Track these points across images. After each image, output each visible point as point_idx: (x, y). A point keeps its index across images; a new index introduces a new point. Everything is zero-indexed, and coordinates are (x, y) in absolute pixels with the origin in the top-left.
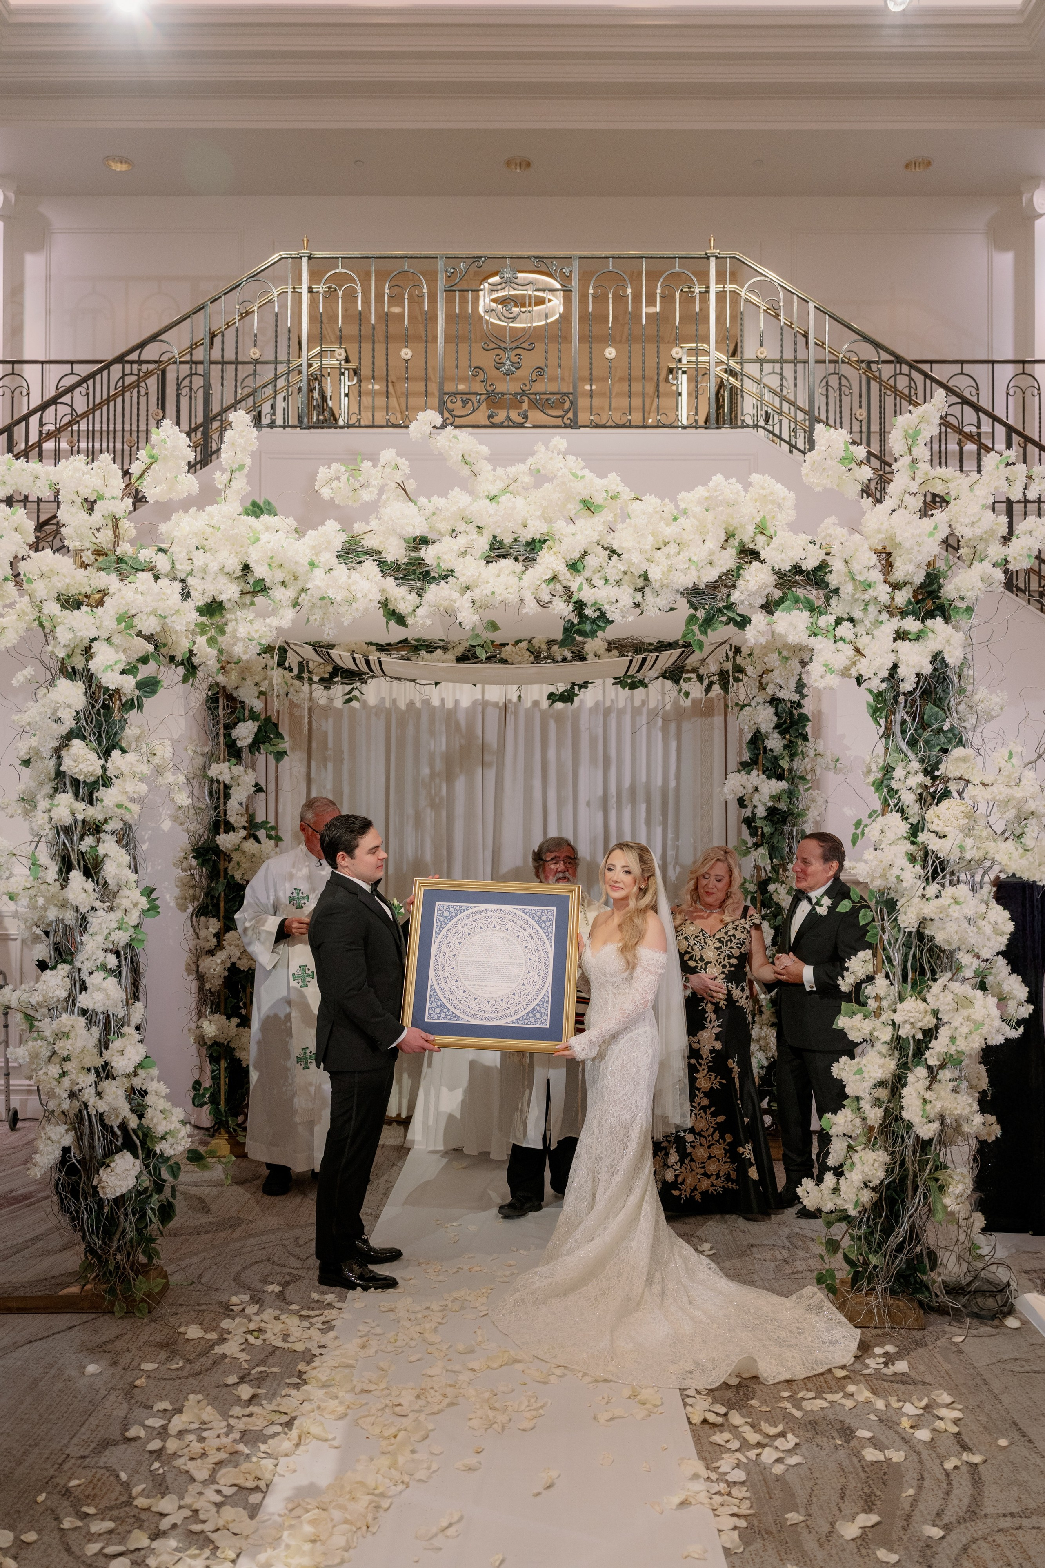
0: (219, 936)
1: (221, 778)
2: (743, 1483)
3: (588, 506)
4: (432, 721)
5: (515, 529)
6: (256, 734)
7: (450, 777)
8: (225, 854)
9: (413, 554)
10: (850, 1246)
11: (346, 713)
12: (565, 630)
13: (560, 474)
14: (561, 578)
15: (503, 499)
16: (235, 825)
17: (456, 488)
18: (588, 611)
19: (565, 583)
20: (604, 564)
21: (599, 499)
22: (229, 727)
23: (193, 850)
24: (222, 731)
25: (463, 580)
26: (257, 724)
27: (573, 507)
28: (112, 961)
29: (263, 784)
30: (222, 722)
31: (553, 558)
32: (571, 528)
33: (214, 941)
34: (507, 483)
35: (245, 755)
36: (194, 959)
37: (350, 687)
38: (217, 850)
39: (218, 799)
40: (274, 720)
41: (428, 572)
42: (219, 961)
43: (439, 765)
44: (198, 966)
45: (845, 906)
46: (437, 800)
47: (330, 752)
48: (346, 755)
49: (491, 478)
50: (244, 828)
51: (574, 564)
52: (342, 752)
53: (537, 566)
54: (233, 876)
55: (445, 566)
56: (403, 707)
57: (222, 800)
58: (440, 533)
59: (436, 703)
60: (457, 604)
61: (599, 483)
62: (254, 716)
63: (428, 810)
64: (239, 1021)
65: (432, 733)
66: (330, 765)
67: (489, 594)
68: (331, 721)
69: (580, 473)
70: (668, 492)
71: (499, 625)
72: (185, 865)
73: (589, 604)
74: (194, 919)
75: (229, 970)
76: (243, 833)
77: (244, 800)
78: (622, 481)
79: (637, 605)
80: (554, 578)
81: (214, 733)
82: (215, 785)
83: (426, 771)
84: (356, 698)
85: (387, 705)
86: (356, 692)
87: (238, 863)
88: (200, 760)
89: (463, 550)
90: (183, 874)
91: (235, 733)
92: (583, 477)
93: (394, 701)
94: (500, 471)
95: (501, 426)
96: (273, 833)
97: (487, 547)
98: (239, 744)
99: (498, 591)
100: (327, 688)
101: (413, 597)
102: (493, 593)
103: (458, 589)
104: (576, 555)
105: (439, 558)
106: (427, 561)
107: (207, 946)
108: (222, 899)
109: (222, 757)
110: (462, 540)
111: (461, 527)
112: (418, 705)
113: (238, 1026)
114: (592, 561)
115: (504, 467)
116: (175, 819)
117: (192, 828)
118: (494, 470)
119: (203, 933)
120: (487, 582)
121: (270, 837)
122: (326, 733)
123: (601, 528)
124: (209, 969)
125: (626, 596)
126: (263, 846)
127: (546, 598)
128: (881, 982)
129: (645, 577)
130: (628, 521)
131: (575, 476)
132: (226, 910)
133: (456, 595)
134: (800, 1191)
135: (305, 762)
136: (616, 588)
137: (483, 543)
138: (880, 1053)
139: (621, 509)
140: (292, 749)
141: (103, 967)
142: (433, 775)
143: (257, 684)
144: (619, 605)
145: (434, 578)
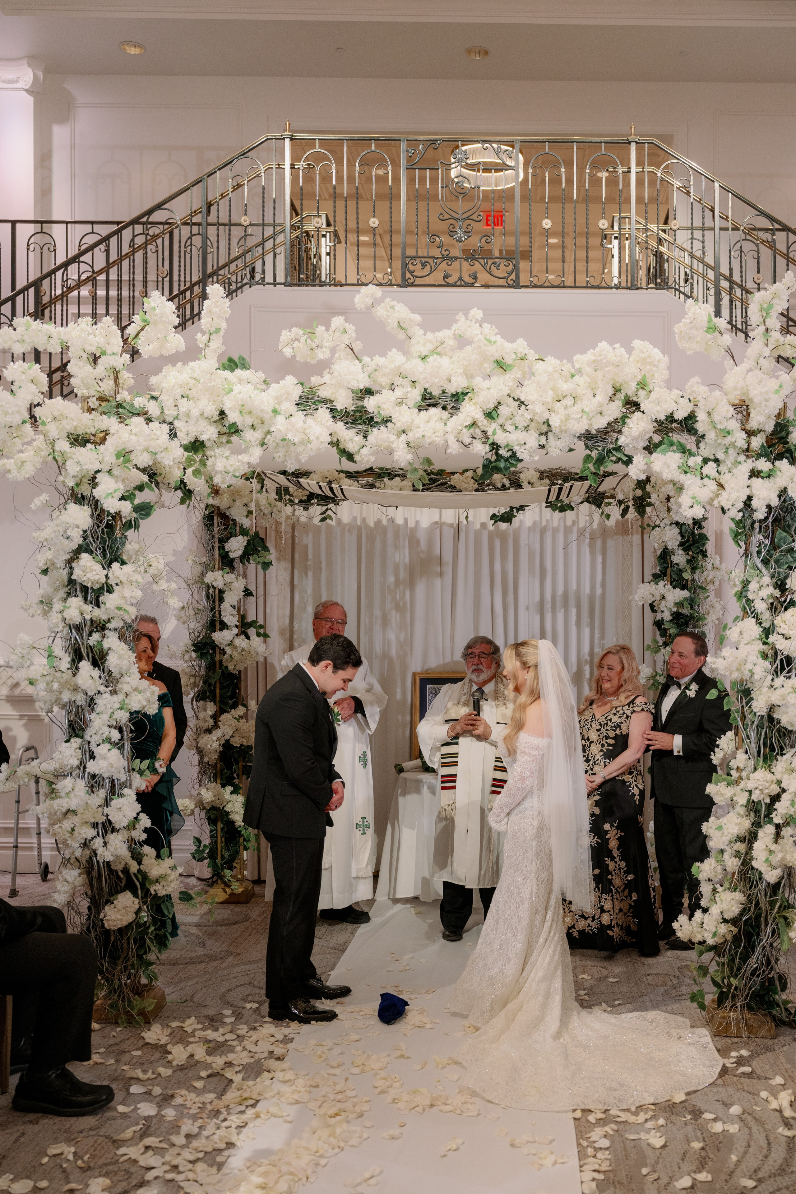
0: (215, 717)
1: (215, 584)
2: (607, 1149)
3: (501, 365)
4: (397, 536)
5: (441, 384)
6: (246, 547)
7: (412, 585)
8: (220, 648)
9: (359, 403)
10: (717, 971)
11: (323, 529)
12: (485, 466)
13: (476, 339)
14: (479, 424)
15: (431, 359)
16: (229, 624)
17: (394, 350)
18: (502, 452)
19: (483, 428)
20: (515, 413)
21: (509, 360)
22: (223, 541)
23: (193, 645)
24: (217, 544)
25: (398, 425)
26: (246, 538)
27: (489, 366)
28: (115, 735)
29: (252, 588)
30: (217, 537)
31: (472, 408)
32: (486, 384)
33: (211, 722)
34: (435, 345)
35: (236, 564)
36: (195, 737)
37: (324, 508)
38: (213, 646)
39: (214, 602)
40: (262, 535)
41: (372, 418)
42: (215, 738)
43: (403, 574)
44: (197, 743)
45: (712, 694)
46: (401, 604)
47: (309, 563)
48: (323, 566)
49: (422, 341)
50: (236, 626)
51: (490, 413)
52: (321, 563)
53: (460, 414)
54: (227, 667)
55: (384, 414)
56: (372, 525)
57: (217, 603)
58: (381, 386)
59: (400, 521)
60: (394, 446)
61: (509, 346)
62: (244, 532)
63: (394, 612)
64: (232, 789)
65: (396, 547)
66: (310, 574)
67: (420, 436)
68: (310, 536)
69: (493, 339)
70: (565, 355)
71: (433, 461)
72: (187, 657)
73: (502, 445)
74: (195, 703)
75: (224, 746)
76: (235, 631)
77: (236, 603)
78: (528, 345)
79: (542, 447)
80: (474, 424)
81: (210, 546)
82: (212, 590)
83: (391, 579)
84: (330, 518)
85: (359, 522)
86: (330, 513)
87: (231, 656)
88: (199, 569)
89: (399, 400)
90: (185, 665)
91: (228, 546)
92: (495, 342)
93: (364, 520)
94: (429, 335)
95: (454, 285)
96: (262, 631)
97: (419, 398)
98: (232, 555)
99: (427, 434)
100: (306, 509)
101: (359, 438)
102: (423, 436)
103: (395, 432)
104: (491, 406)
105: (379, 407)
106: (370, 410)
107: (206, 726)
108: (218, 686)
109: (217, 566)
110: (399, 393)
111: (399, 381)
112: (385, 522)
113: (232, 793)
114: (504, 411)
115: (433, 331)
116: (179, 618)
117: (192, 626)
118: (425, 334)
119: (201, 715)
120: (419, 427)
121: (258, 635)
122: (306, 546)
123: (511, 384)
124: (206, 745)
125: (532, 439)
126: (251, 642)
127: (467, 440)
128: (741, 756)
129: (547, 423)
130: (533, 378)
131: (489, 341)
132: (221, 696)
133: (393, 438)
134: (675, 925)
135: (289, 571)
136: (524, 433)
137: (416, 395)
138: (739, 814)
139: (529, 367)
140: (278, 560)
141: (108, 740)
142: (397, 582)
143: (246, 505)
144: (527, 446)
145: (377, 422)
